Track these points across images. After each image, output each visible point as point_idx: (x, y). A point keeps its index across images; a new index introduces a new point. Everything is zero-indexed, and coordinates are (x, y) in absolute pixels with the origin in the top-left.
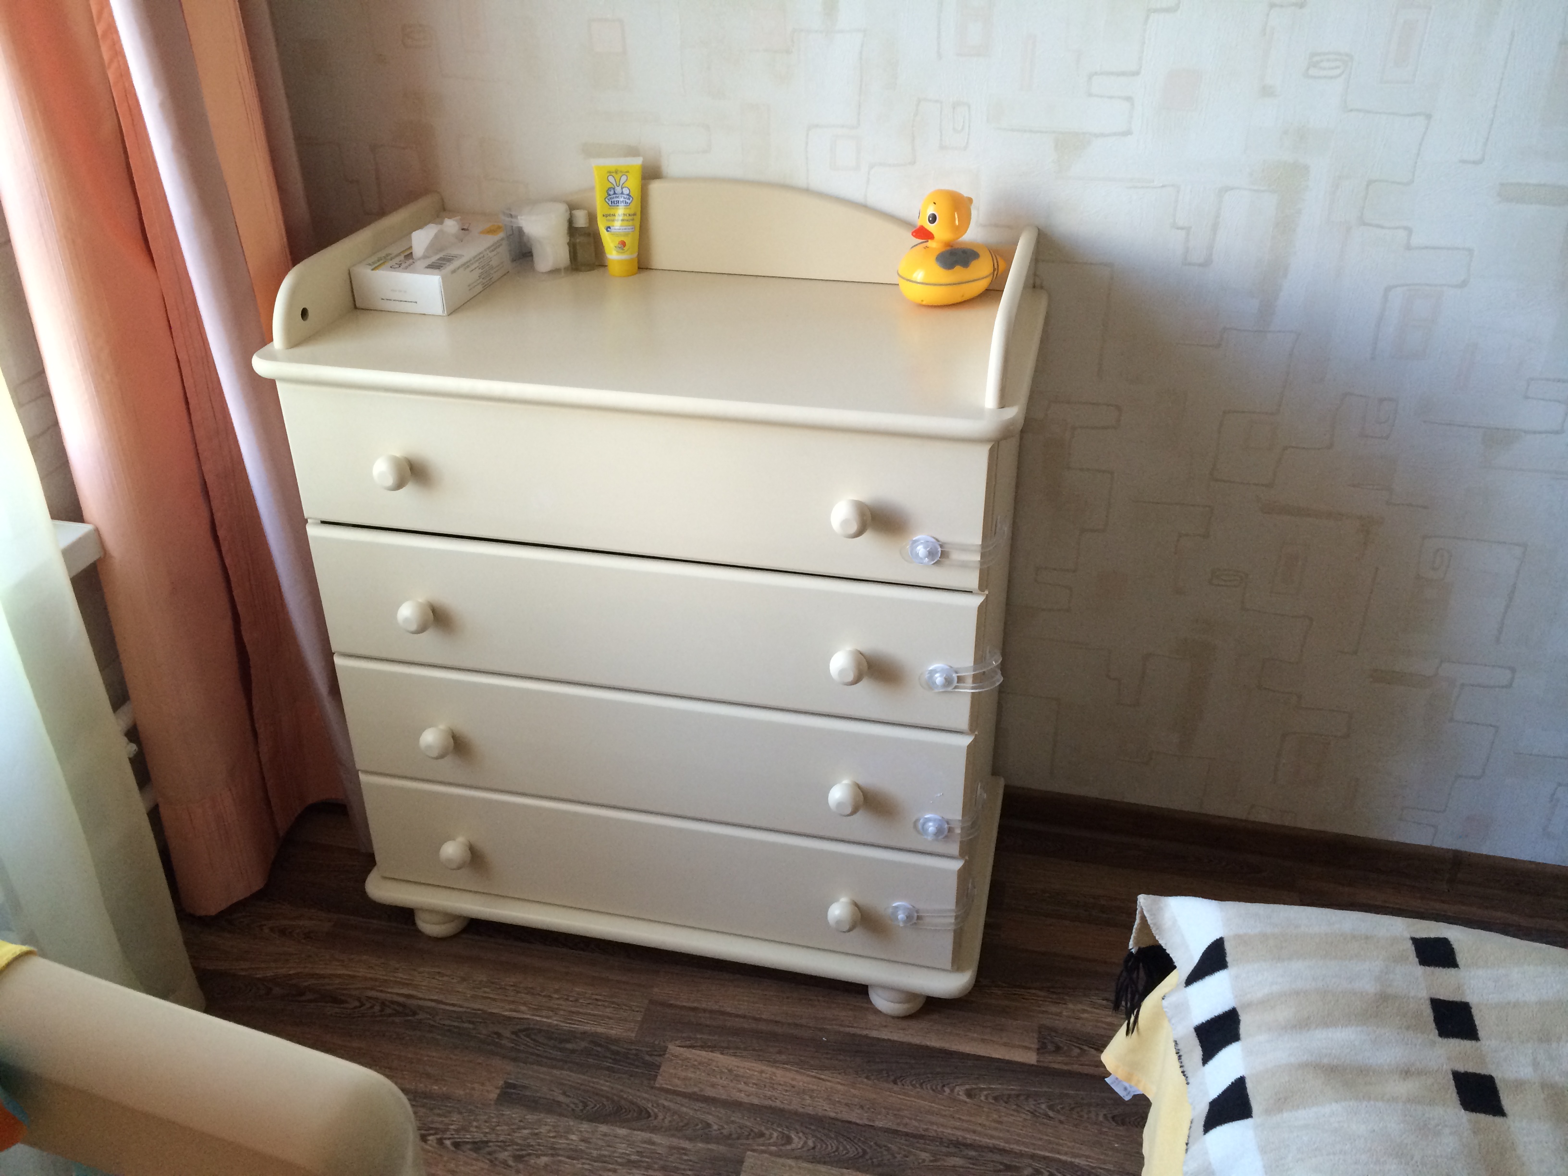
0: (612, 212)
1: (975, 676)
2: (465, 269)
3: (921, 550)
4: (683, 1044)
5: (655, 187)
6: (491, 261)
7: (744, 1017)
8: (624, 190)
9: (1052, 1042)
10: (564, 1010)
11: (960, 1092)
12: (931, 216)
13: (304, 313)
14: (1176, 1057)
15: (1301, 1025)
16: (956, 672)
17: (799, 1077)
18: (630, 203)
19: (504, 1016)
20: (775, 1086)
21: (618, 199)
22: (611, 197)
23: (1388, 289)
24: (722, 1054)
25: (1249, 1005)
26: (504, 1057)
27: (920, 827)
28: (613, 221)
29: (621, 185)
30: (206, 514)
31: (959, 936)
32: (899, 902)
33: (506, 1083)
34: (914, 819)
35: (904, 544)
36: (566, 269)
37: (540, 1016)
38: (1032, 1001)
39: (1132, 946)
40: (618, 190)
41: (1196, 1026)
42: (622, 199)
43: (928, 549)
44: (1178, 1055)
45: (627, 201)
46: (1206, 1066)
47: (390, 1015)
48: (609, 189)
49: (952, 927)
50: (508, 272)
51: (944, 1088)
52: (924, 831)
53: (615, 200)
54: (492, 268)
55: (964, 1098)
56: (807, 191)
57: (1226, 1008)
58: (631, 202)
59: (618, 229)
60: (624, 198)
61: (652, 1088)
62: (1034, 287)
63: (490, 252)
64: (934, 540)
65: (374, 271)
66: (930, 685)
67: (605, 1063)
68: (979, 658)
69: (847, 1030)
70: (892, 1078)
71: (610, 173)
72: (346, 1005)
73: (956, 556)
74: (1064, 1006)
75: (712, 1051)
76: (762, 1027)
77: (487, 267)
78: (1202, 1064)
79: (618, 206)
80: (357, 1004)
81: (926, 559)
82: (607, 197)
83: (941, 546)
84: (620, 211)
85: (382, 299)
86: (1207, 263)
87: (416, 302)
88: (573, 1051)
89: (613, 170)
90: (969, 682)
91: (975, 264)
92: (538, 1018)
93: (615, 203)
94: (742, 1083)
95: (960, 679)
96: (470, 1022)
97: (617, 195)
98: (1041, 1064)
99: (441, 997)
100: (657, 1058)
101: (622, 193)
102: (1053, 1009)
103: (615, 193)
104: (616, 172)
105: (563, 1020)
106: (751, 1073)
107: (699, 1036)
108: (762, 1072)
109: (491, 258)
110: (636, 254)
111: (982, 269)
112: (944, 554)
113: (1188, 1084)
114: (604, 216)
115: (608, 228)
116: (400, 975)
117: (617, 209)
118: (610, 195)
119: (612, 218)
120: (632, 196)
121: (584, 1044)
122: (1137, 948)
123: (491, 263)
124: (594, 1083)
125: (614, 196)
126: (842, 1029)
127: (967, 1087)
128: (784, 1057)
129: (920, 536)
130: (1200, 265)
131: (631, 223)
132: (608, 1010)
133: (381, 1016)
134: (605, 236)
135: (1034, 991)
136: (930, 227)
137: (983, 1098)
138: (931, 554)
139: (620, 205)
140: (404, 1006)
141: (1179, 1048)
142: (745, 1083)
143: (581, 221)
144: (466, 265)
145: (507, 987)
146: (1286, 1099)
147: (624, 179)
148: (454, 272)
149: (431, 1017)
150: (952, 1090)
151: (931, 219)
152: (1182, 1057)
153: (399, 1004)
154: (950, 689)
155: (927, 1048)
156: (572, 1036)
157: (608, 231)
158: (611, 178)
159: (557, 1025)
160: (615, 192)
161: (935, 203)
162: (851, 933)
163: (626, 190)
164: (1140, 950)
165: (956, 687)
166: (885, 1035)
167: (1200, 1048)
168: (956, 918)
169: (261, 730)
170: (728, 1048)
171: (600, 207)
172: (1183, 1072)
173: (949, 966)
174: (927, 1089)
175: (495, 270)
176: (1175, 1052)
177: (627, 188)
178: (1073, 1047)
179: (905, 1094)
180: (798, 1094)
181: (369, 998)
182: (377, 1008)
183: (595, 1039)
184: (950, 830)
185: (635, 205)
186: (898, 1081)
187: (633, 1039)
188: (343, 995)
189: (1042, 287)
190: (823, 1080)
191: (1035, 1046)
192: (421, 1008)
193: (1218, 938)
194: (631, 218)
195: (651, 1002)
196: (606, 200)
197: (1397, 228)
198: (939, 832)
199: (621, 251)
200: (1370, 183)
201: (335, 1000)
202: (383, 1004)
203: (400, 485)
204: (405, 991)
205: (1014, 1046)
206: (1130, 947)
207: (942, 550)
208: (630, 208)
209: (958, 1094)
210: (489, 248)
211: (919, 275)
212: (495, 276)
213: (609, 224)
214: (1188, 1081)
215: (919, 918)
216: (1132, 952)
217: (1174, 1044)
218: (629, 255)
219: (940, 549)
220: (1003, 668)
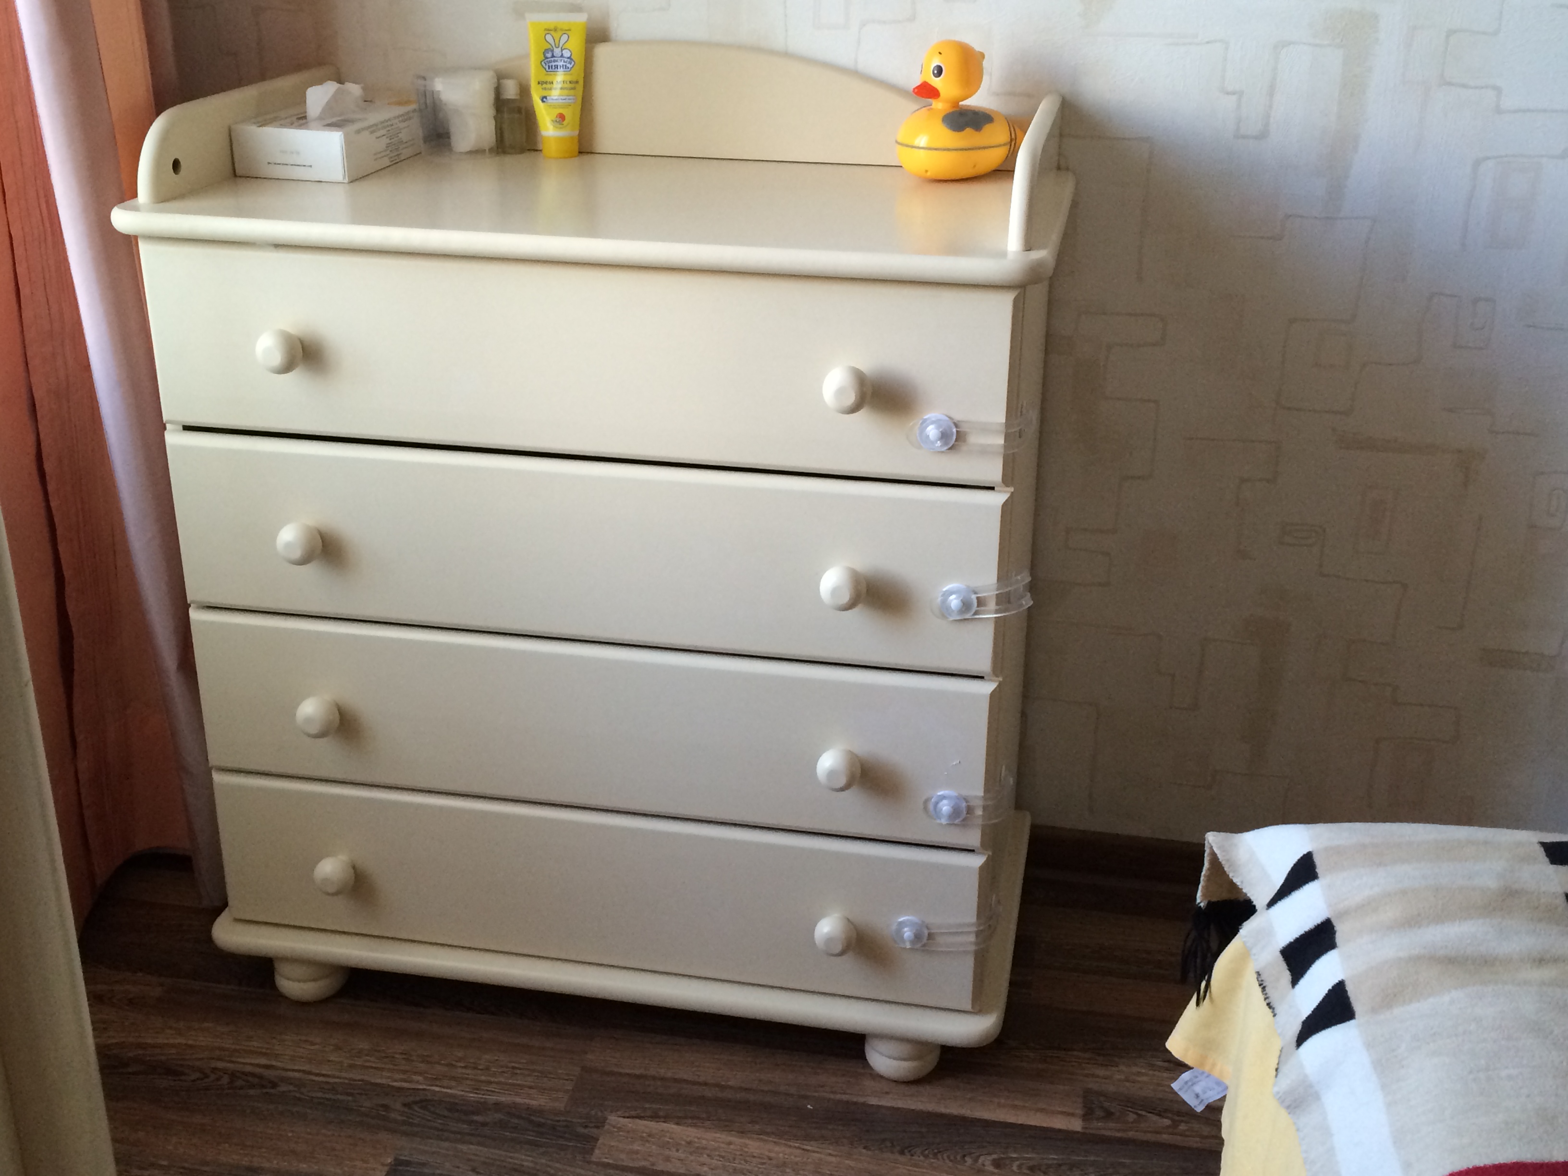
0: (549, 79)
1: (998, 596)
2: (372, 132)
3: (932, 431)
4: (627, 1115)
5: (602, 51)
6: (401, 132)
7: (706, 1084)
8: (564, 52)
9: (1102, 1107)
10: (472, 1080)
11: (986, 1161)
12: (936, 68)
13: (176, 165)
14: (1259, 989)
15: (1412, 922)
16: (976, 593)
17: (777, 1149)
18: (571, 68)
19: (393, 1087)
20: (748, 1159)
21: (556, 63)
22: (548, 60)
23: (1477, 163)
24: (677, 1124)
25: (1344, 914)
26: (393, 1131)
27: (931, 807)
28: (550, 89)
29: (561, 45)
30: (31, 440)
31: (981, 959)
32: (903, 917)
33: (396, 1159)
34: (924, 798)
35: (911, 424)
36: (491, 150)
37: (440, 1086)
38: (1074, 1064)
39: (1200, 899)
40: (557, 52)
41: (1283, 947)
42: (562, 63)
43: (941, 430)
44: (1262, 986)
45: (568, 65)
46: (1297, 987)
47: (241, 1088)
48: (546, 51)
49: (972, 948)
50: (420, 153)
51: (966, 1158)
52: (937, 813)
53: (553, 64)
54: (401, 142)
55: (991, 1168)
56: (787, 55)
57: (1318, 920)
58: (573, 66)
59: (556, 99)
60: (564, 62)
61: (589, 1162)
62: (1059, 168)
63: (400, 122)
64: (947, 419)
65: (261, 128)
66: (944, 611)
67: (526, 1136)
68: (1003, 576)
69: (838, 1097)
70: (898, 1148)
71: (548, 31)
72: (183, 1078)
73: (975, 439)
74: (1116, 1069)
75: (664, 1122)
76: (728, 1094)
77: (396, 139)
78: (1291, 987)
79: (557, 71)
80: (198, 1075)
81: (939, 442)
82: (544, 60)
83: (956, 425)
84: (560, 78)
85: (269, 163)
86: (1262, 135)
87: (311, 166)
88: (484, 1124)
89: (552, 27)
90: (992, 605)
91: (987, 128)
92: (437, 1089)
93: (553, 67)
94: (705, 1156)
95: (981, 602)
96: (348, 1094)
97: (556, 59)
98: (1087, 1131)
99: (306, 1067)
100: (595, 1131)
101: (562, 56)
102: (1101, 1072)
103: (553, 56)
104: (555, 30)
105: (471, 1090)
106: (716, 1145)
107: (647, 1106)
108: (730, 1143)
109: (401, 129)
110: (577, 132)
111: (997, 134)
112: (961, 437)
113: (1274, 1015)
114: (539, 83)
115: (543, 99)
116: (255, 1044)
117: (555, 75)
118: (548, 58)
119: (548, 86)
120: (574, 59)
121: (498, 1116)
122: (1206, 903)
123: (400, 135)
124: (511, 1158)
125: (552, 59)
126: (832, 1096)
127: (995, 1156)
128: (757, 1127)
129: (931, 415)
130: (1256, 138)
131: (572, 92)
132: (530, 1079)
133: (229, 1089)
134: (540, 109)
135: (1075, 1053)
136: (936, 82)
137: (1015, 1168)
138: (944, 436)
139: (559, 70)
140: (261, 1077)
141: (1263, 979)
142: (708, 1156)
143: (511, 91)
144: (372, 129)
145: (397, 1056)
146: (1395, 996)
147: (565, 37)
148: (358, 132)
149: (296, 1089)
150: (976, 1160)
151: (936, 72)
152: (1266, 989)
153: (253, 1075)
154: (968, 616)
155: (942, 1116)
156: (481, 1108)
157: (543, 101)
158: (549, 38)
159: (462, 1096)
160: (553, 54)
161: (940, 53)
162: (844, 957)
163: (567, 52)
164: (1210, 904)
165: (976, 613)
166: (887, 1102)
167: (1288, 973)
168: (978, 934)
169: (80, 738)
170: (686, 1118)
171: (533, 71)
172: (1268, 1004)
173: (969, 1007)
174: (944, 1159)
175: (404, 146)
176: (1258, 985)
177: (567, 50)
178: (1128, 1112)
179: (916, 1166)
180: (778, 1166)
181: (214, 1070)
182: (225, 1080)
183: (512, 1111)
184: (970, 810)
185: (578, 72)
186: (906, 1151)
187: (562, 1109)
188: (182, 1066)
189: (1067, 169)
190: (808, 1150)
191: (1080, 1112)
192: (284, 1080)
193: (1305, 853)
194: (572, 86)
195: (584, 1068)
196: (543, 63)
197: (1487, 87)
198: (955, 813)
199: (561, 126)
200: (1451, 33)
201: (170, 1071)
202: (233, 1075)
203: (287, 367)
204: (263, 1061)
205: (1053, 1113)
206: (1198, 901)
207: (958, 430)
208: (571, 74)
209: (984, 1165)
210: (398, 117)
211: (922, 141)
212: (406, 153)
213: (545, 93)
214: (1275, 1013)
215: (931, 936)
216: (1200, 906)
217: (1255, 976)
218: (569, 131)
219: (954, 430)
220: (1032, 588)
